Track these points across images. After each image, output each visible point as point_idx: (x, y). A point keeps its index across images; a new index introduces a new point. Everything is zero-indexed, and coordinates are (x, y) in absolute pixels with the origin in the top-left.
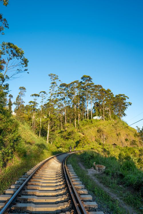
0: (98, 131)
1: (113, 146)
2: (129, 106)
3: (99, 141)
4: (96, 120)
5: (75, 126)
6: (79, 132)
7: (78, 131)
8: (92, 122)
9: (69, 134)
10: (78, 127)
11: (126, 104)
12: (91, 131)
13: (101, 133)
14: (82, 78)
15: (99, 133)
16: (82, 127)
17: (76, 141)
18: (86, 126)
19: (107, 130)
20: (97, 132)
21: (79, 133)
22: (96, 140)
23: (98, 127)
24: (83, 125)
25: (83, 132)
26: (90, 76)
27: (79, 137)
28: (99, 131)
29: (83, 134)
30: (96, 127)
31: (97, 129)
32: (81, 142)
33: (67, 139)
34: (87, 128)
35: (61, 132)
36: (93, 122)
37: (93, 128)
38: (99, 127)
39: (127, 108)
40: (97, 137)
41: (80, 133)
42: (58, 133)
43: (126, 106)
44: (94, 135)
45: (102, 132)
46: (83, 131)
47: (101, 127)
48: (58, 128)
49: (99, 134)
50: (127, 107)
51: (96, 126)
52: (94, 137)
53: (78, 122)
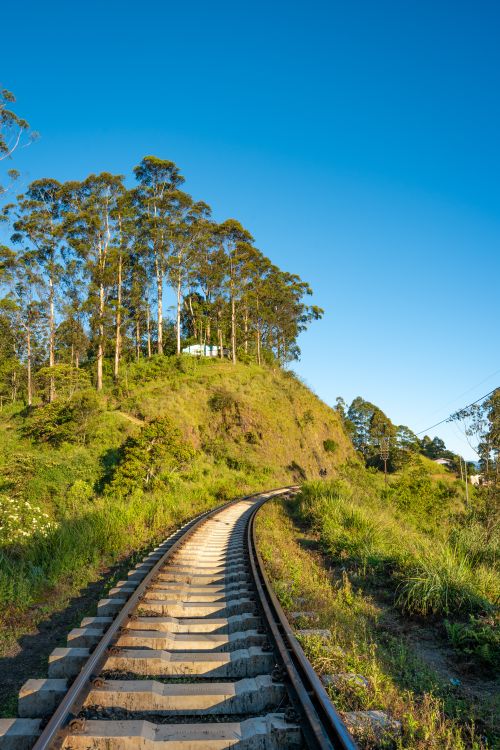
0: (213, 402)
1: (291, 474)
2: (313, 320)
3: (225, 451)
4: (198, 357)
5: (97, 386)
6: (119, 408)
7: (113, 407)
8: (178, 365)
9: (66, 416)
10: (110, 390)
11: (302, 315)
12: (181, 401)
13: (227, 413)
14: (139, 173)
15: (219, 414)
16: (132, 386)
17: (102, 449)
18: (153, 382)
19: (254, 399)
20: (206, 406)
21: (118, 412)
22: (203, 447)
23: (213, 384)
24: (140, 377)
25: (137, 406)
26: (177, 166)
27: (120, 430)
28: (219, 402)
29: (141, 417)
30: (202, 388)
31: (206, 397)
32: (137, 451)
33: (55, 441)
34: (156, 392)
35: (27, 412)
36: (185, 366)
37: (188, 391)
38: (217, 384)
39: (305, 328)
40: (208, 431)
41: (124, 415)
42: (8, 415)
43: (304, 319)
44: (195, 423)
45: (233, 409)
46: (138, 402)
47: (227, 383)
48: (14, 395)
49: (220, 420)
50: (307, 324)
51: (201, 383)
52: (197, 431)
53: (113, 369)
